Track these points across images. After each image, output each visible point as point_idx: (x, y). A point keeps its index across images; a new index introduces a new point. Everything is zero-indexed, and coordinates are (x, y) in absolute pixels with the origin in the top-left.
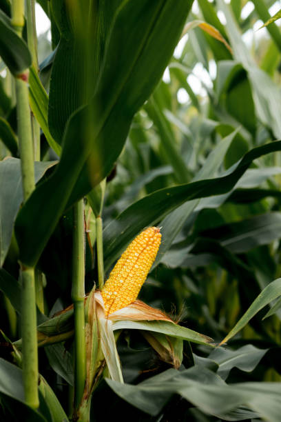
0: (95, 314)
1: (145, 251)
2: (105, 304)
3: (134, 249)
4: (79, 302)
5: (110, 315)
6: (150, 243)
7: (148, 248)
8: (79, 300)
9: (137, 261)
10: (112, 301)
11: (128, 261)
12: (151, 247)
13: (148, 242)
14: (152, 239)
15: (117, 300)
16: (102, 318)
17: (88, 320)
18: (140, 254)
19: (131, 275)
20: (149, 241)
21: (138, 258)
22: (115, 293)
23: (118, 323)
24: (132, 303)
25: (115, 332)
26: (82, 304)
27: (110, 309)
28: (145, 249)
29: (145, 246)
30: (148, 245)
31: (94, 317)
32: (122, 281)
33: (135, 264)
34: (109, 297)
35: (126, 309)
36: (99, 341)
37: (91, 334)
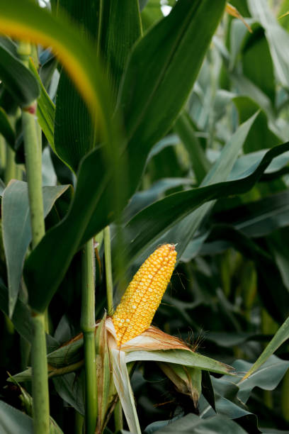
0: (106, 344)
1: (159, 272)
2: (117, 333)
3: (148, 271)
4: (89, 333)
5: (122, 346)
6: (165, 263)
7: (162, 269)
8: (89, 330)
9: (151, 284)
10: (124, 329)
11: (141, 283)
12: (166, 267)
13: (162, 262)
14: (166, 259)
15: (130, 327)
16: (114, 349)
17: (99, 351)
18: (154, 276)
19: (144, 300)
20: (164, 260)
21: (152, 280)
22: (128, 320)
23: (131, 354)
24: (146, 331)
25: (128, 364)
26: (92, 335)
27: (122, 338)
28: (159, 270)
29: (159, 266)
30: (162, 265)
31: (106, 348)
32: (135, 307)
33: (149, 287)
34: (121, 325)
35: (139, 338)
36: (111, 374)
37: (103, 367)
